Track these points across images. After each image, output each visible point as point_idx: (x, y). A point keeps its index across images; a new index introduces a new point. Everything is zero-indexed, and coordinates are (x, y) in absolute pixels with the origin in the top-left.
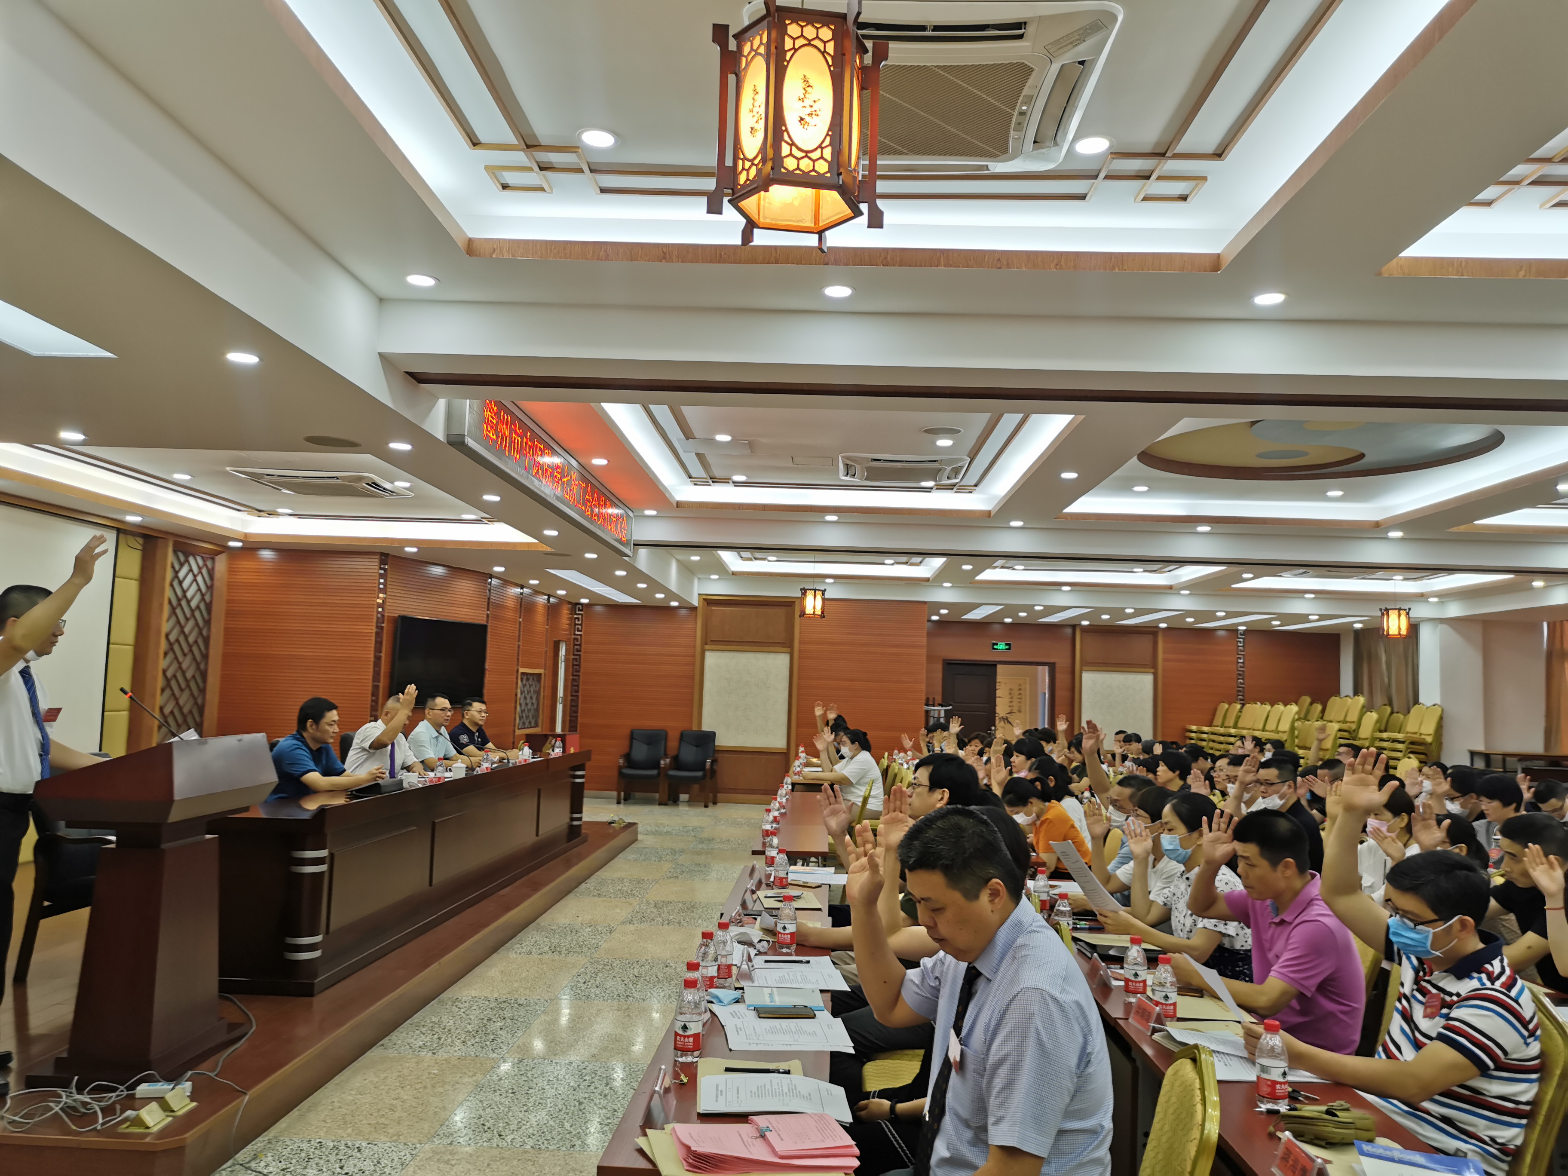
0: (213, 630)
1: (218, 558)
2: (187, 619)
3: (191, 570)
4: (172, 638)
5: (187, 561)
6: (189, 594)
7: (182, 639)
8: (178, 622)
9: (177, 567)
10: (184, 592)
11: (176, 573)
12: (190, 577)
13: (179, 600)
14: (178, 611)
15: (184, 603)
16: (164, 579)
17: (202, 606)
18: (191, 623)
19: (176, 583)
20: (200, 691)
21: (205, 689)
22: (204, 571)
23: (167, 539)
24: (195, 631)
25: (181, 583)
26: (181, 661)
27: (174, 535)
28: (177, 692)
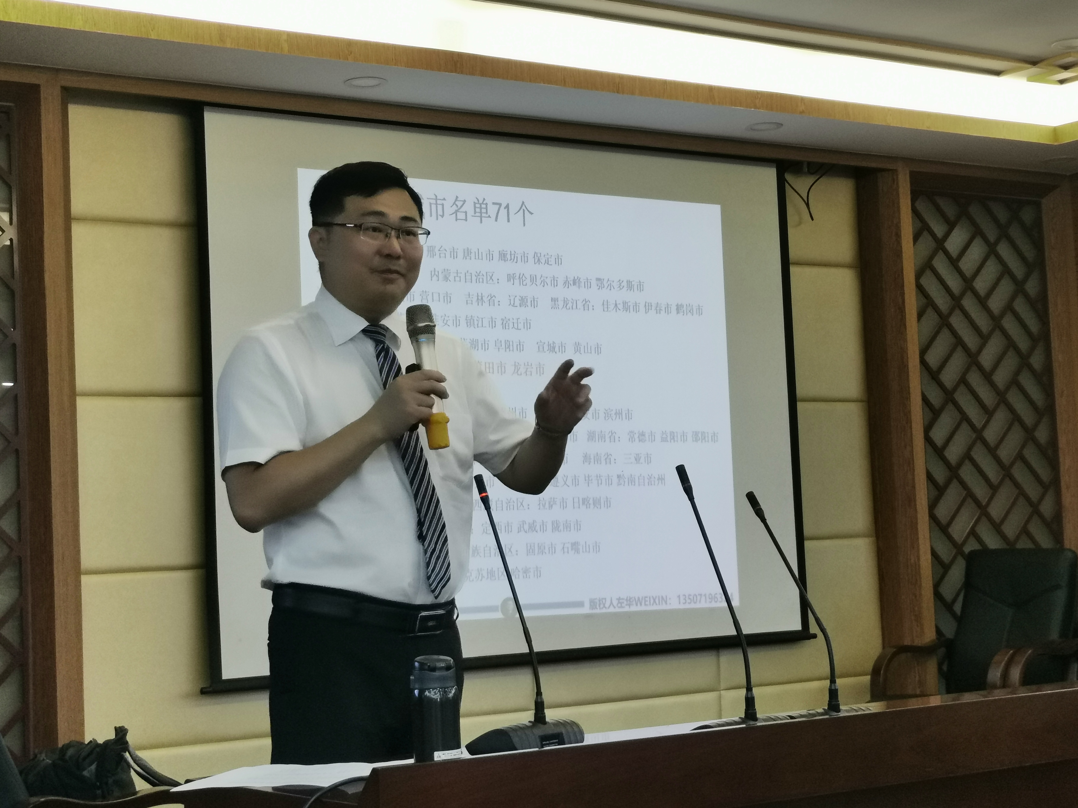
0: (1059, 357)
1: (1047, 203)
2: (984, 337)
4: (948, 376)
5: (964, 214)
6: (981, 285)
7: (975, 378)
8: (959, 342)
9: (939, 229)
10: (968, 281)
11: (940, 244)
12: (978, 248)
13: (956, 299)
14: (957, 321)
15: (969, 303)
17: (1021, 306)
18: (995, 344)
19: (940, 264)
20: (1045, 488)
21: (1055, 482)
22: (1015, 232)
23: (894, 171)
24: (1010, 363)
25: (954, 262)
26: (978, 425)
27: (908, 160)
28: (980, 491)
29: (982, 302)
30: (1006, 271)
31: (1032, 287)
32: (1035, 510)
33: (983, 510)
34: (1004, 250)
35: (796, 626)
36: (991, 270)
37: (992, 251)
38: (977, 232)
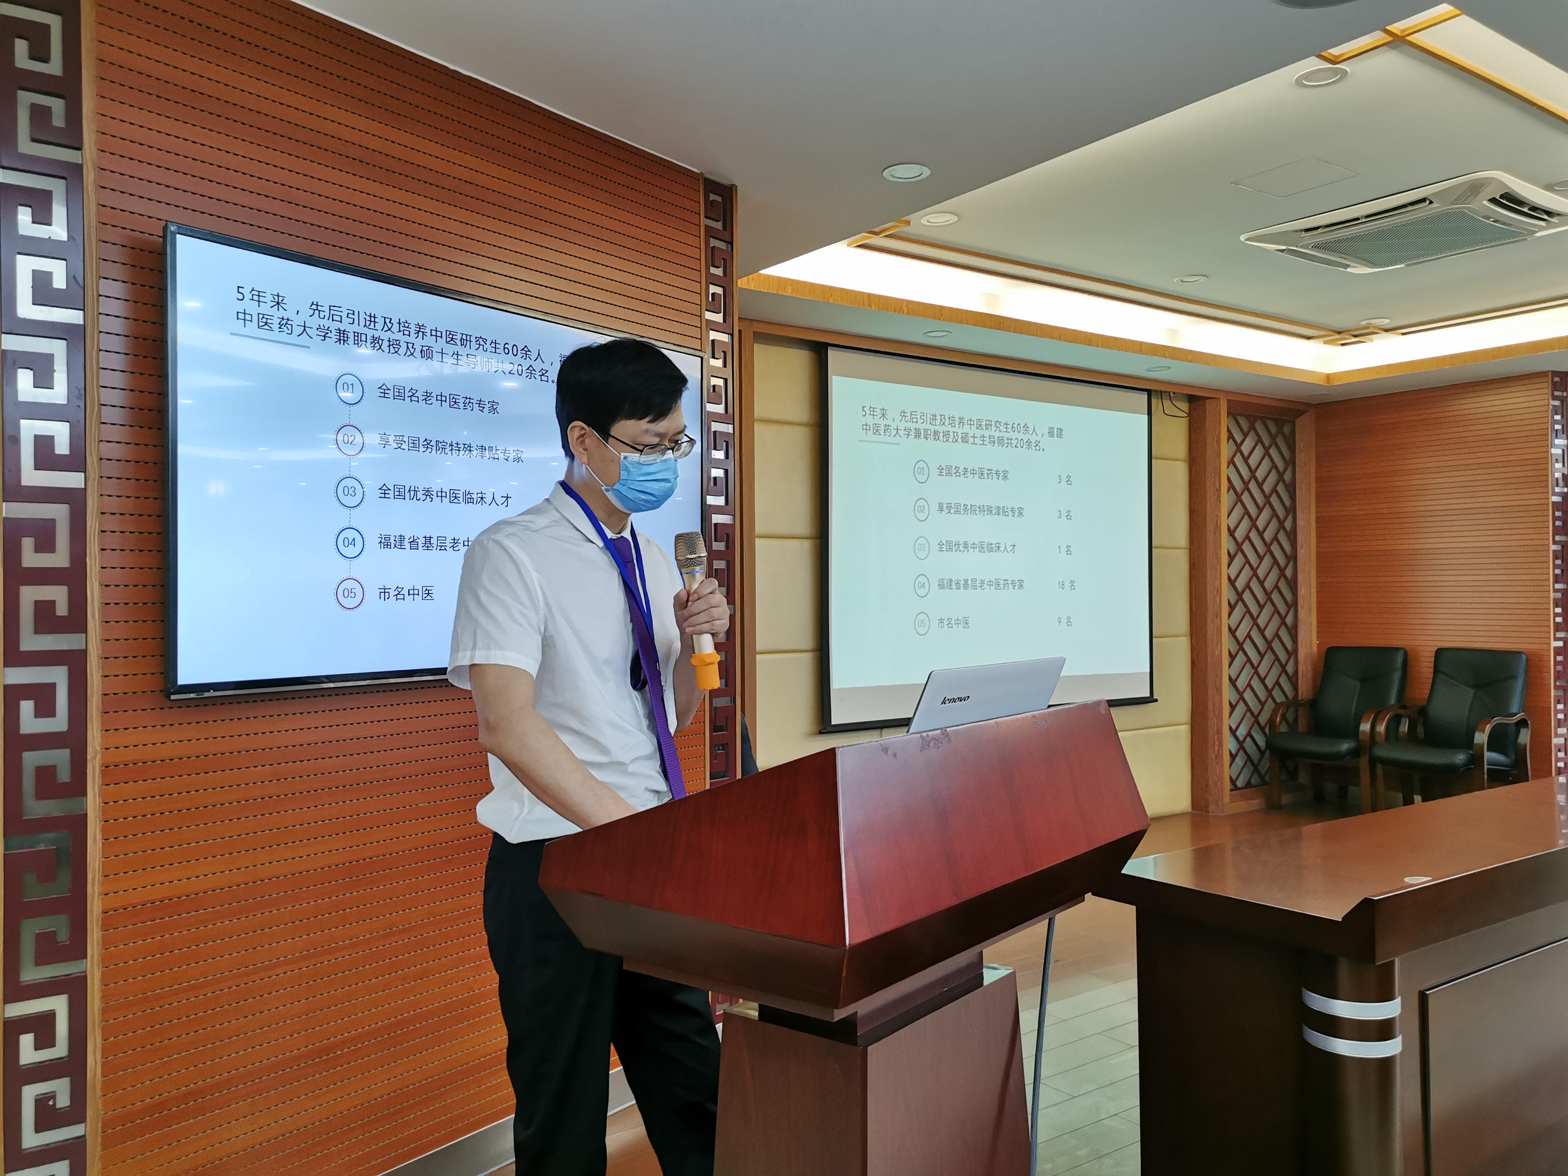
0: (1300, 522)
1: (1299, 421)
2: (1260, 509)
4: (1240, 534)
5: (1252, 427)
6: (1260, 475)
7: (1254, 535)
8: (1247, 512)
9: (1238, 438)
10: (1253, 472)
11: (1238, 446)
12: (1259, 451)
13: (1246, 484)
14: (1246, 497)
15: (1252, 486)
16: (1218, 455)
17: (1281, 489)
18: (1266, 514)
19: (1238, 460)
20: (1289, 606)
21: (1295, 604)
22: (1280, 441)
23: (1217, 399)
24: (1274, 524)
25: (1246, 459)
26: (1255, 566)
27: (1227, 392)
28: (1254, 609)
29: (1260, 485)
30: (1274, 466)
31: (1287, 477)
32: (1283, 622)
33: (1255, 620)
34: (1273, 451)
35: (1147, 694)
36: (1266, 464)
37: (1267, 453)
38: (1259, 440)
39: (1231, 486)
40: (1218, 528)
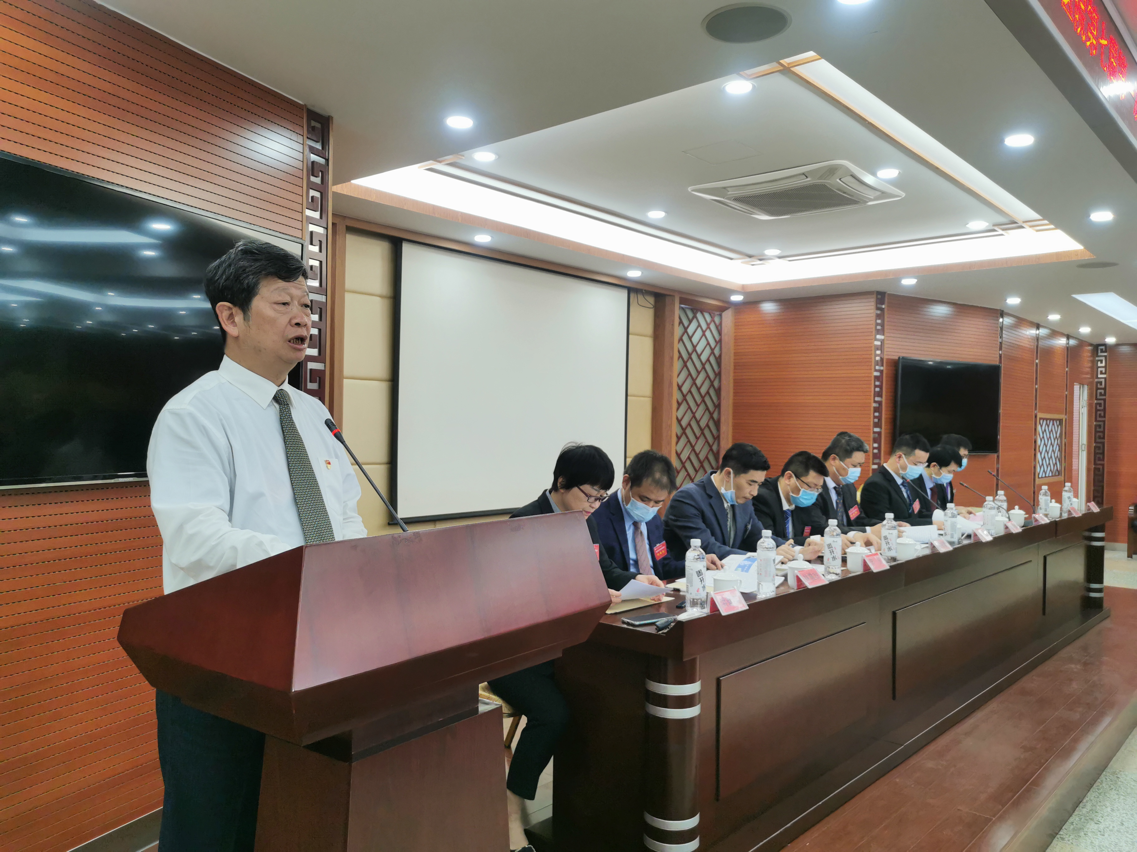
0: (724, 382)
1: (724, 314)
2: (699, 373)
3: (699, 326)
4: (685, 389)
5: (695, 317)
6: (699, 349)
7: (694, 390)
8: (690, 374)
9: (686, 323)
10: (694, 347)
11: (686, 329)
12: (699, 333)
13: (690, 355)
14: (689, 364)
15: (694, 356)
16: (672, 334)
17: (712, 360)
18: (702, 376)
19: (685, 338)
22: (712, 326)
23: (674, 296)
24: (707, 383)
25: (690, 338)
26: (694, 411)
27: (680, 292)
28: (693, 440)
29: (699, 357)
30: (708, 344)
31: (717, 351)
33: (693, 447)
34: (708, 334)
36: (703, 342)
37: (704, 335)
39: (680, 356)
40: (671, 384)
